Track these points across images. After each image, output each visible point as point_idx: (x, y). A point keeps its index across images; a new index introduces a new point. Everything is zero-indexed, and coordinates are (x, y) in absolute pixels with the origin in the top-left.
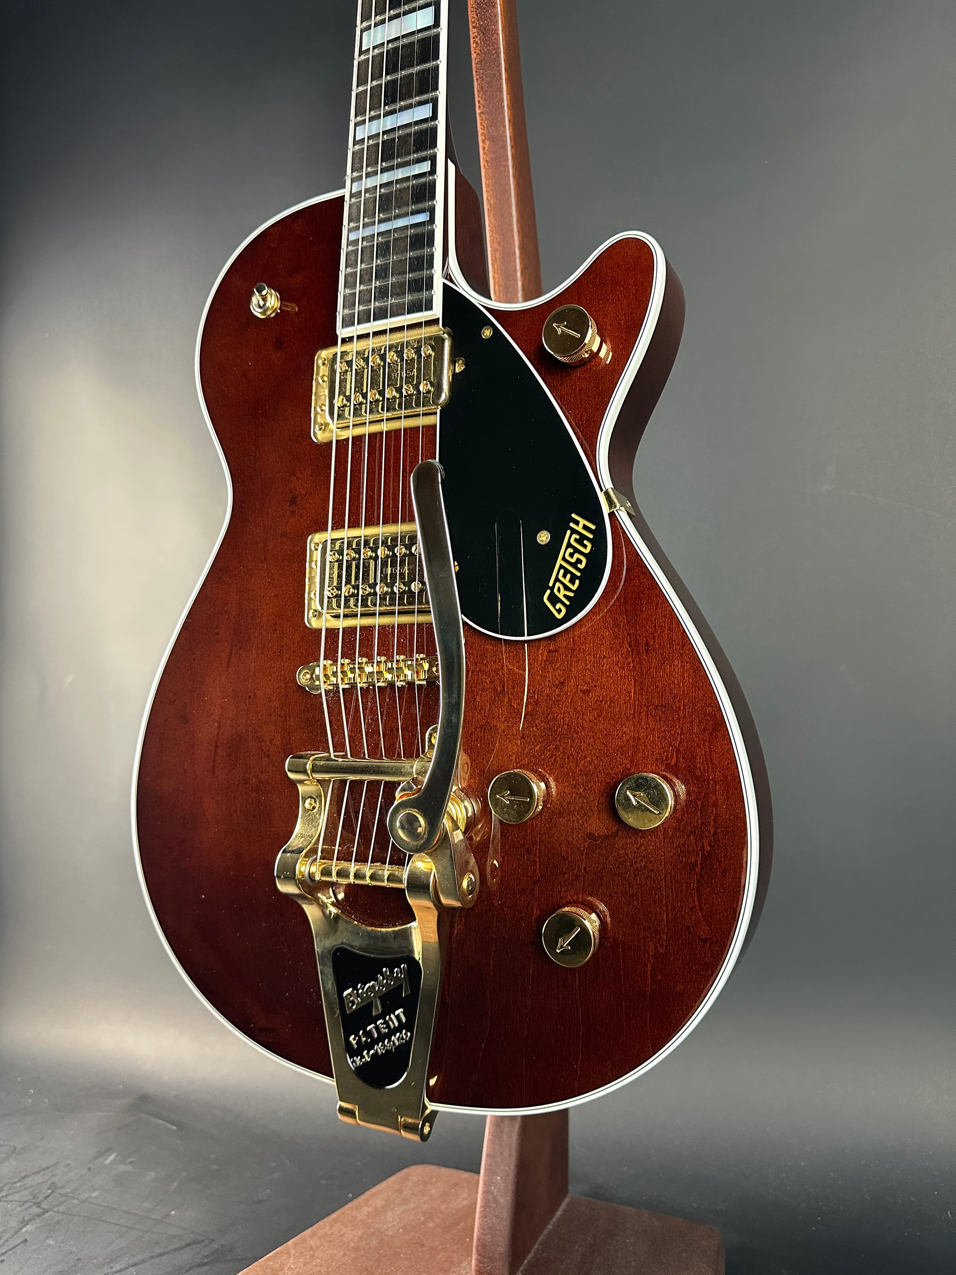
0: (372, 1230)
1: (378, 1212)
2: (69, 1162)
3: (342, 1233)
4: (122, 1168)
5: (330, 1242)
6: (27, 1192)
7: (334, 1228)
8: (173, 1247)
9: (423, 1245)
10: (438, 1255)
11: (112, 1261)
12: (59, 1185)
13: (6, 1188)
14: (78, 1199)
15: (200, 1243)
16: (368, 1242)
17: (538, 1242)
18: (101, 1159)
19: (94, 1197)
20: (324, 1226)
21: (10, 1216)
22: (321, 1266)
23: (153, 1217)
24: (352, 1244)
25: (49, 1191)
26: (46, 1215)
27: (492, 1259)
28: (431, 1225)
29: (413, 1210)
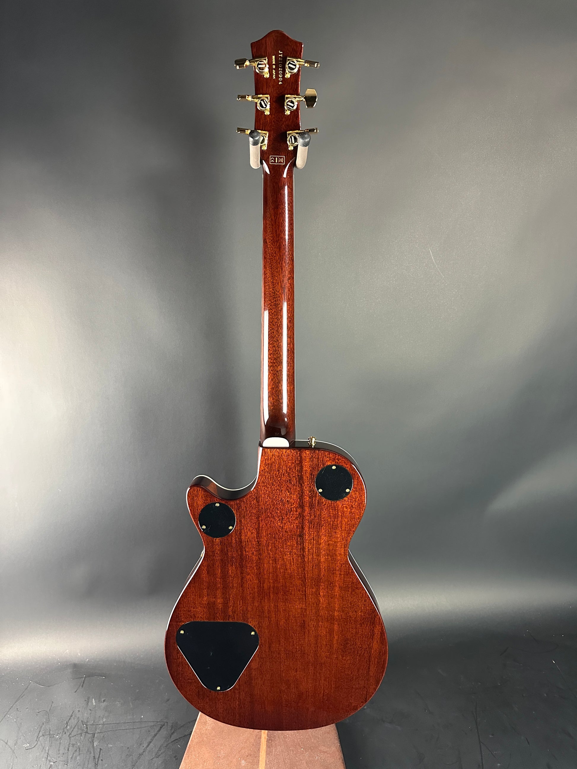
2: (78, 709)
4: (102, 704)
11: (141, 744)
12: (85, 721)
13: (66, 731)
14: (100, 724)
15: (164, 725)
18: (90, 704)
21: (82, 742)
23: (137, 721)
25: (83, 724)
26: (96, 736)
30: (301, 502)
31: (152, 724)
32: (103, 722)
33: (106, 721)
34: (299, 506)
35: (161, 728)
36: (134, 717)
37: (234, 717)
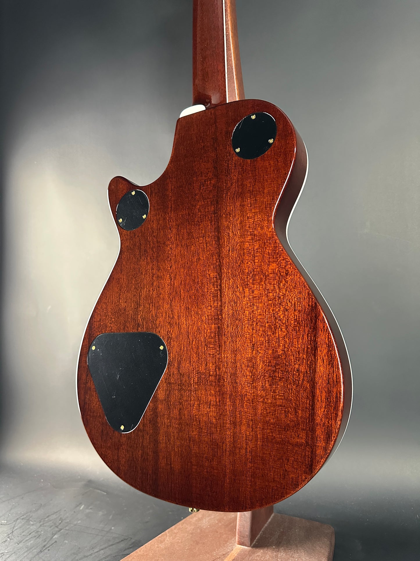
0: (197, 526)
1: (200, 520)
2: (65, 509)
3: (186, 527)
4: (88, 511)
5: (182, 531)
6: (51, 522)
7: (183, 526)
8: (116, 542)
9: (217, 532)
10: (223, 535)
11: (93, 548)
12: (64, 518)
13: (42, 521)
14: (73, 524)
15: (126, 539)
16: (196, 531)
17: (262, 531)
18: (78, 508)
19: (79, 523)
20: (179, 525)
21: (47, 532)
22: (179, 540)
23: (105, 530)
24: (190, 532)
25: (60, 521)
26: (62, 531)
27: (244, 537)
28: (220, 524)
29: (213, 518)
30: (215, 170)
31: (117, 536)
34: (214, 176)
35: (122, 541)
36: (106, 526)
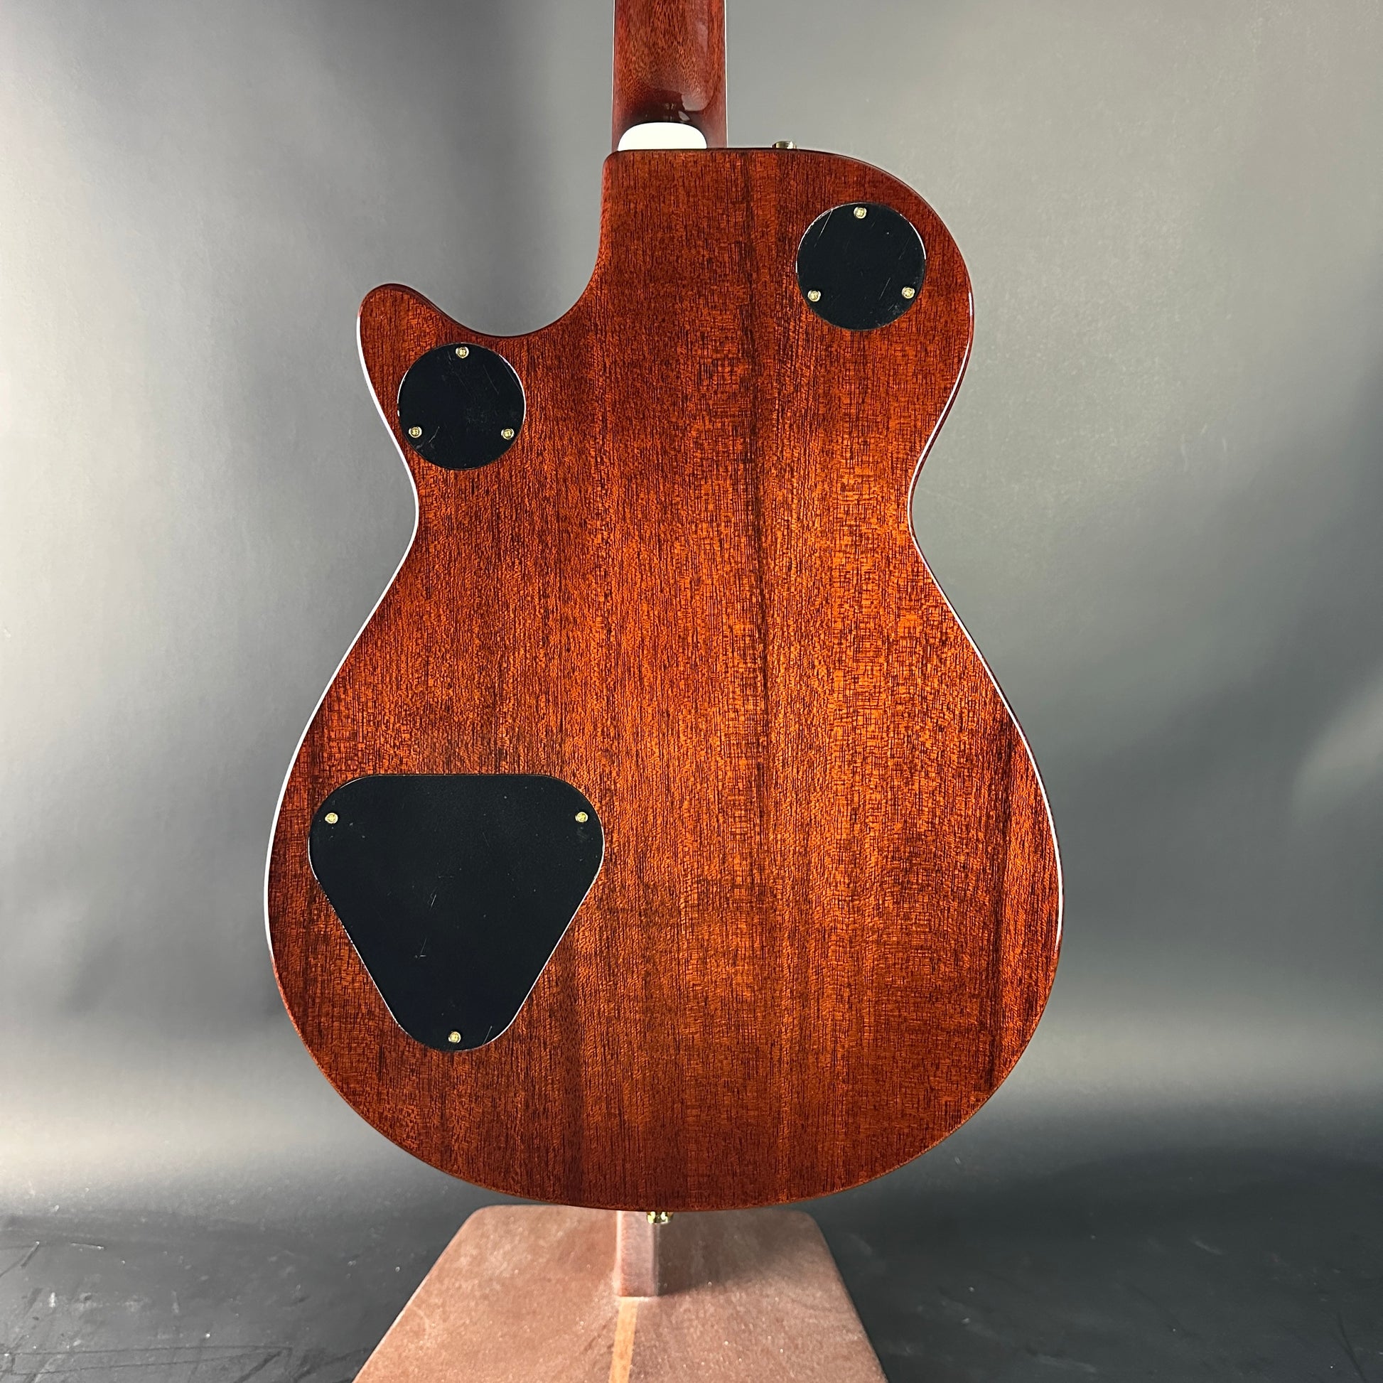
30: (747, 337)
31: (238, 1352)
32: (72, 1348)
33: (80, 1346)
34: (742, 354)
35: (266, 1361)
36: (181, 1335)
37: (508, 1154)
